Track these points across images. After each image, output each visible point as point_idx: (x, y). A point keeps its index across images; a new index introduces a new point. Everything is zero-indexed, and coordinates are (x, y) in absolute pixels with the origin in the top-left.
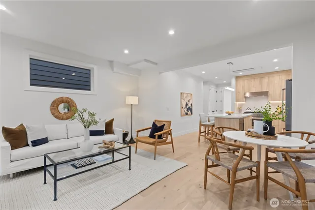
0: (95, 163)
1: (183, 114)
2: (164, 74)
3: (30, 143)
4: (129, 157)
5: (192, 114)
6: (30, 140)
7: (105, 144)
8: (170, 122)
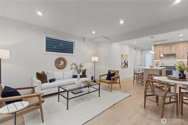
0: (83, 92)
1: (122, 67)
2: (112, 44)
3: (48, 81)
4: (99, 90)
5: (127, 67)
6: (48, 79)
7: (87, 82)
8: (118, 71)
